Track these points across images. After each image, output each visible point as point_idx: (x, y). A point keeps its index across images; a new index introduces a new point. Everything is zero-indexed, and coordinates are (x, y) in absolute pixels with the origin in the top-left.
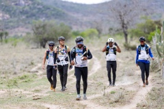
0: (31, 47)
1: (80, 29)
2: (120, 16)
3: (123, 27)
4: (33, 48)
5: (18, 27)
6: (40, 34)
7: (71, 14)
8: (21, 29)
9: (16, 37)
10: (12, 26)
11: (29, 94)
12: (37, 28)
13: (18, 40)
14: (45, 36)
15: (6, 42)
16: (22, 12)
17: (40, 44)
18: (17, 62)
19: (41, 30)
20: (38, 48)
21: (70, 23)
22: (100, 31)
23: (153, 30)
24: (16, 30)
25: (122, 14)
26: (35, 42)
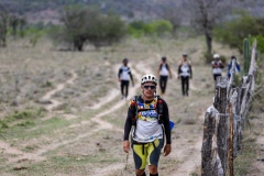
0: (59, 48)
1: (146, 18)
2: (202, 8)
3: (205, 26)
4: (61, 50)
5: (45, 9)
6: (74, 27)
8: (50, 12)
9: (40, 27)
10: (36, 7)
11: (15, 156)
12: (70, 18)
13: (41, 32)
14: (83, 31)
15: (22, 35)
17: (73, 44)
18: (27, 78)
19: (76, 20)
20: (69, 50)
21: (131, 7)
24: (43, 13)
25: (205, 4)
26: (66, 40)
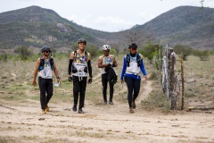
7: (99, 39)
8: (64, 48)
9: (61, 54)
10: (58, 46)
16: (66, 37)
21: (98, 45)
22: (118, 51)
23: (154, 51)
24: (61, 48)
25: (133, 40)
